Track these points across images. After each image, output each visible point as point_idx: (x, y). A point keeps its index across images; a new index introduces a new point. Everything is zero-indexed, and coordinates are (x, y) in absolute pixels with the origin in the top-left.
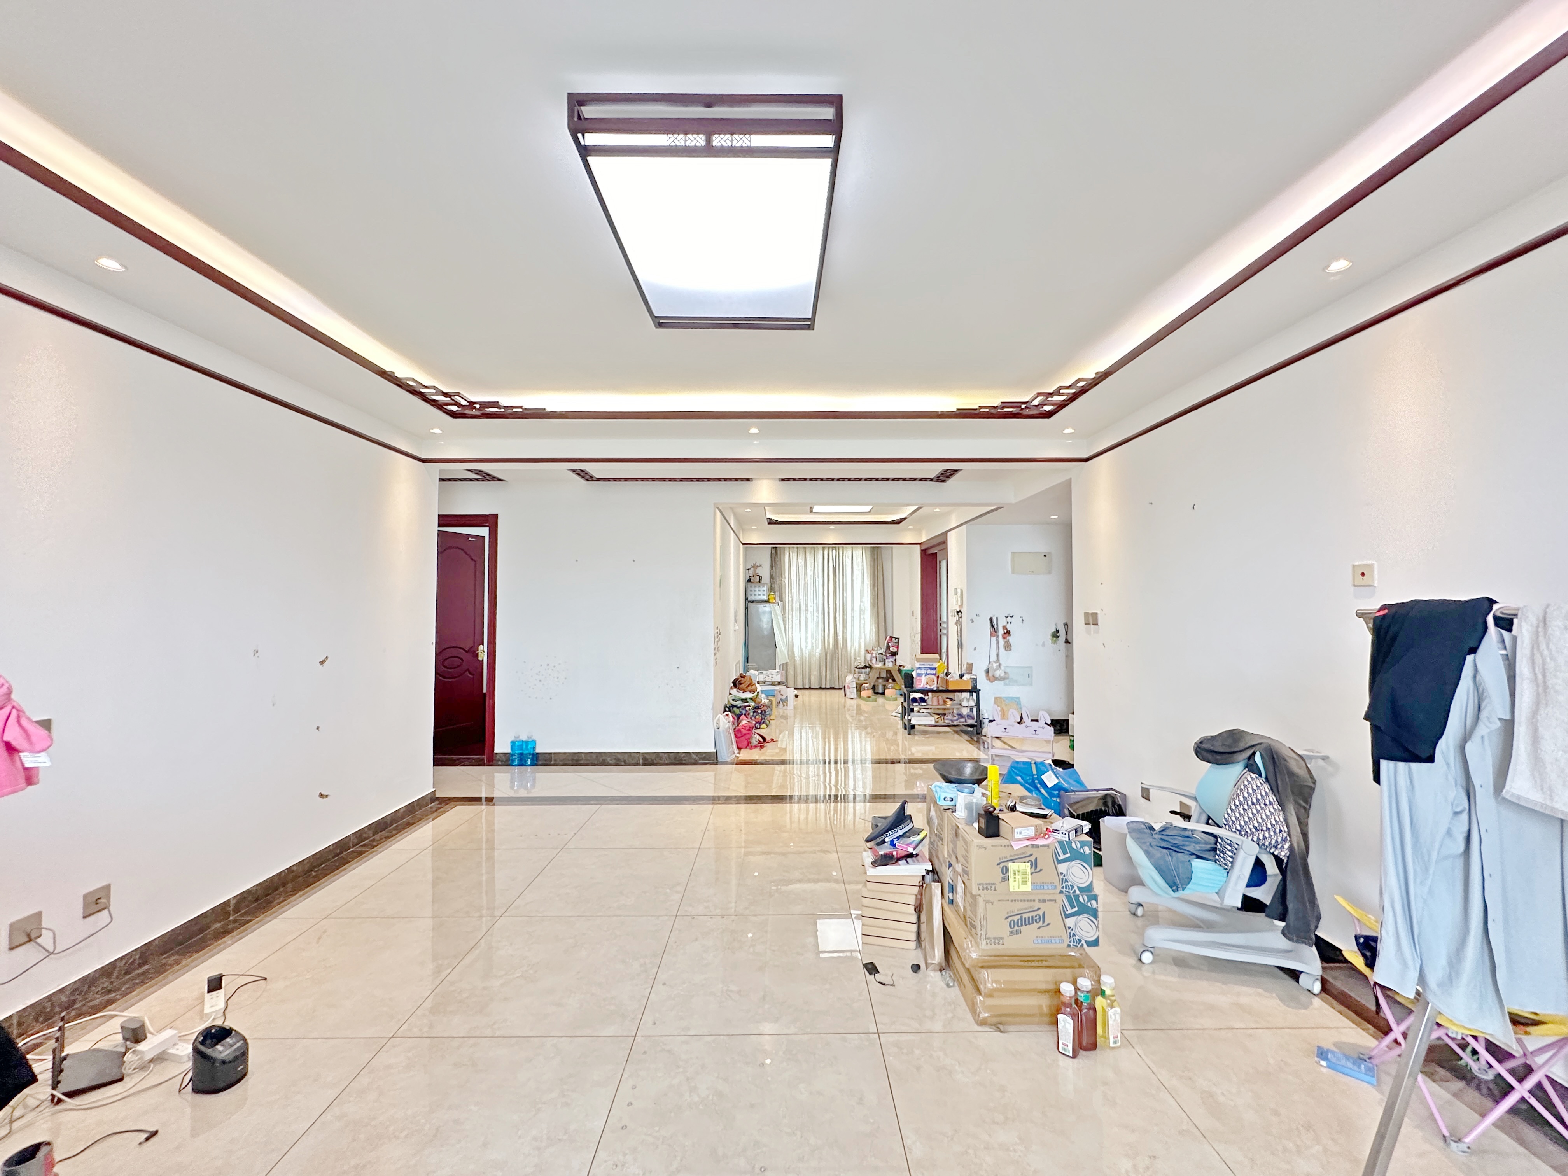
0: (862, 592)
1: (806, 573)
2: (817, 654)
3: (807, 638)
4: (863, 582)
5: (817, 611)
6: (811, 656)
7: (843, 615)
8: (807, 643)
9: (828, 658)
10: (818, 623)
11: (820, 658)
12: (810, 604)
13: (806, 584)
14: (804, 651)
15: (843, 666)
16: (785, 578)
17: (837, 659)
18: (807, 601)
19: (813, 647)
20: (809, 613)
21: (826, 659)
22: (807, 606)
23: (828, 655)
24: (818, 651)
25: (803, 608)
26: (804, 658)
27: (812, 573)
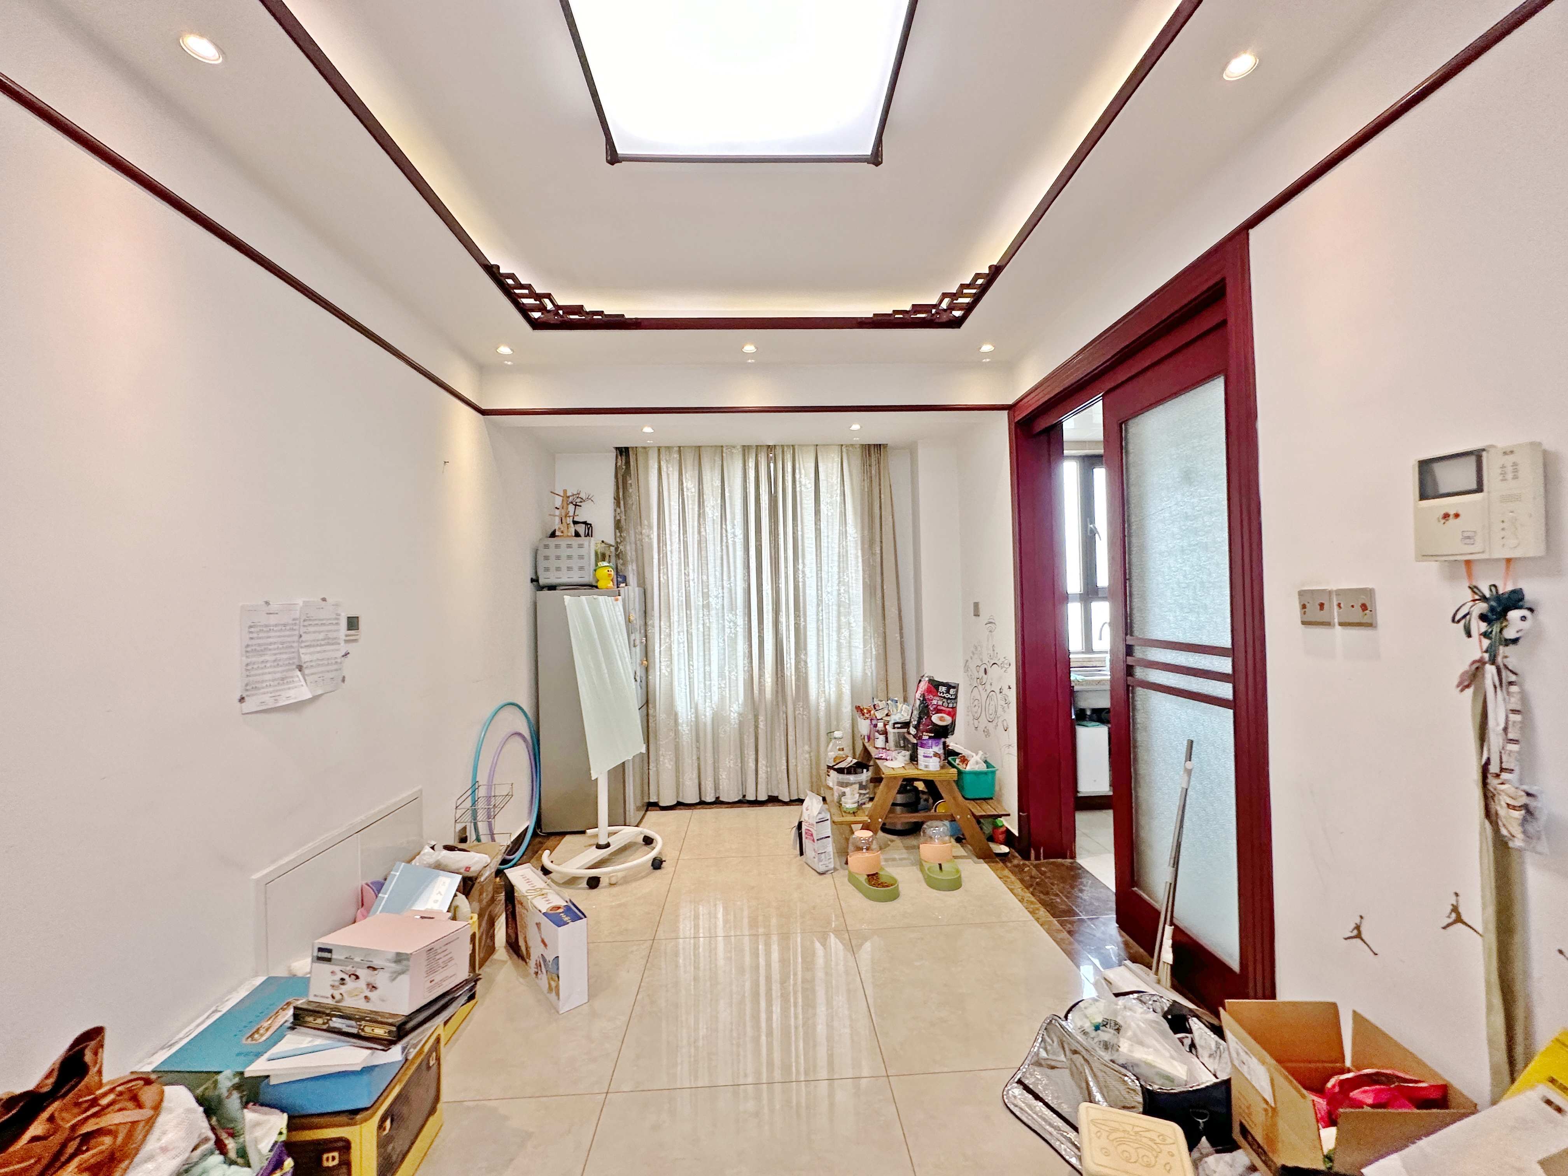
0: (842, 557)
1: (701, 515)
2: (734, 716)
3: (707, 676)
4: (843, 534)
5: (733, 608)
6: (718, 719)
7: (797, 617)
8: (708, 688)
9: (761, 725)
10: (734, 640)
11: (741, 724)
12: (714, 591)
13: (701, 543)
14: (701, 707)
15: (799, 743)
16: (650, 527)
17: (783, 727)
18: (705, 585)
19: (722, 698)
20: (713, 612)
21: (756, 727)
22: (706, 595)
23: (761, 718)
24: (736, 707)
25: (697, 600)
26: (701, 726)
27: (718, 514)
